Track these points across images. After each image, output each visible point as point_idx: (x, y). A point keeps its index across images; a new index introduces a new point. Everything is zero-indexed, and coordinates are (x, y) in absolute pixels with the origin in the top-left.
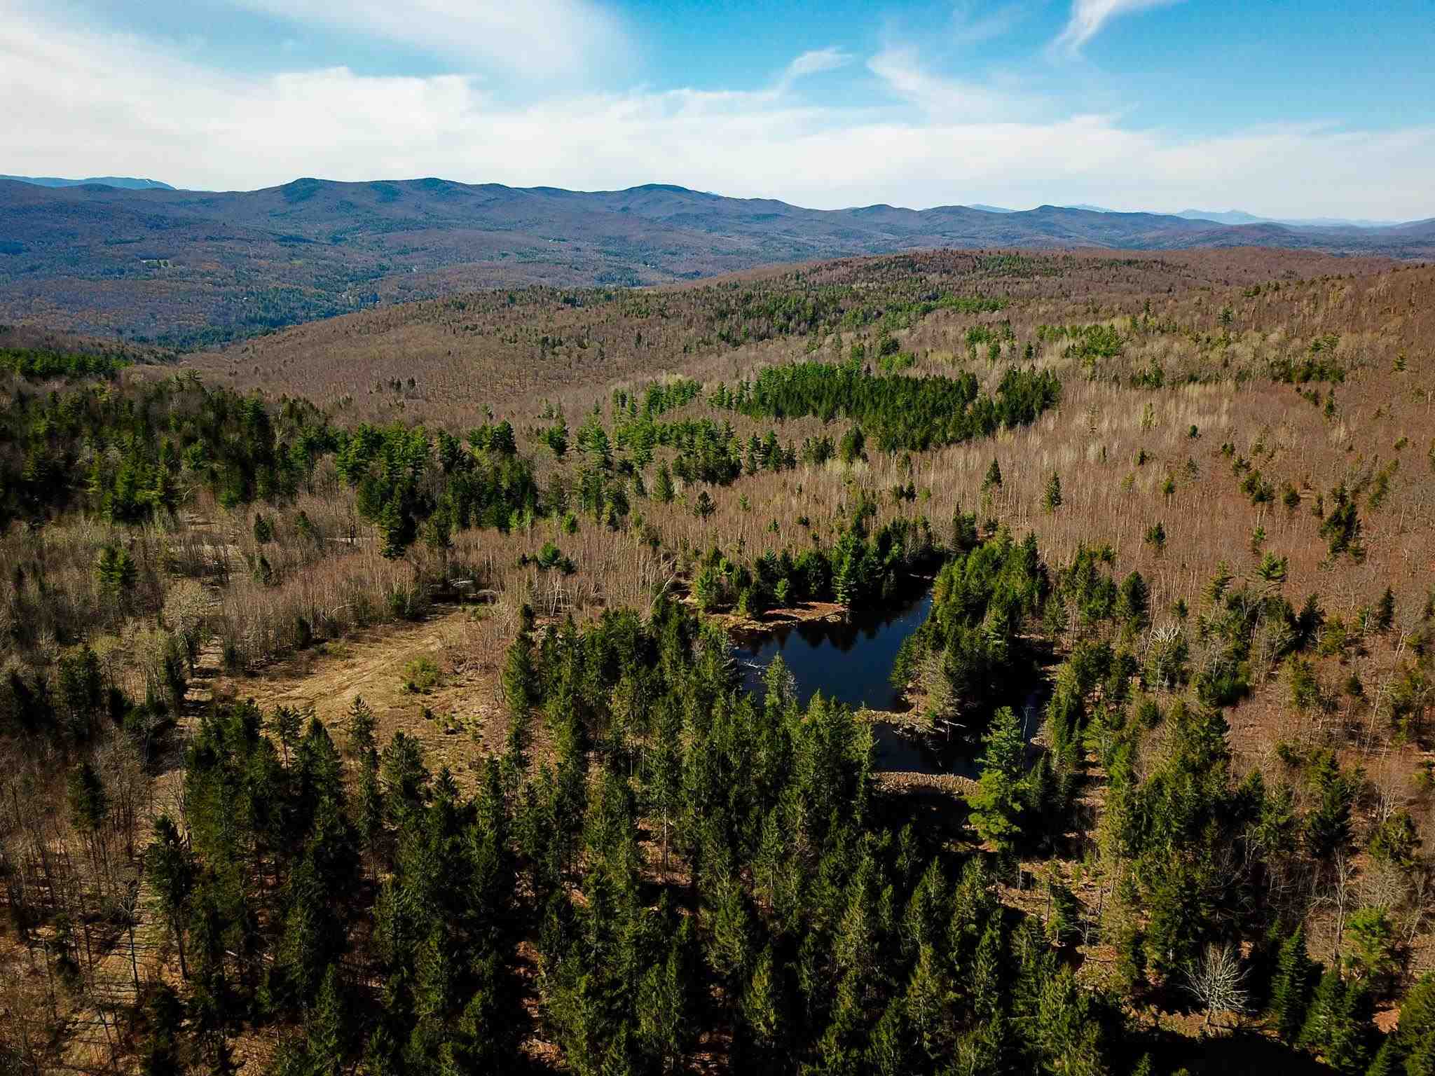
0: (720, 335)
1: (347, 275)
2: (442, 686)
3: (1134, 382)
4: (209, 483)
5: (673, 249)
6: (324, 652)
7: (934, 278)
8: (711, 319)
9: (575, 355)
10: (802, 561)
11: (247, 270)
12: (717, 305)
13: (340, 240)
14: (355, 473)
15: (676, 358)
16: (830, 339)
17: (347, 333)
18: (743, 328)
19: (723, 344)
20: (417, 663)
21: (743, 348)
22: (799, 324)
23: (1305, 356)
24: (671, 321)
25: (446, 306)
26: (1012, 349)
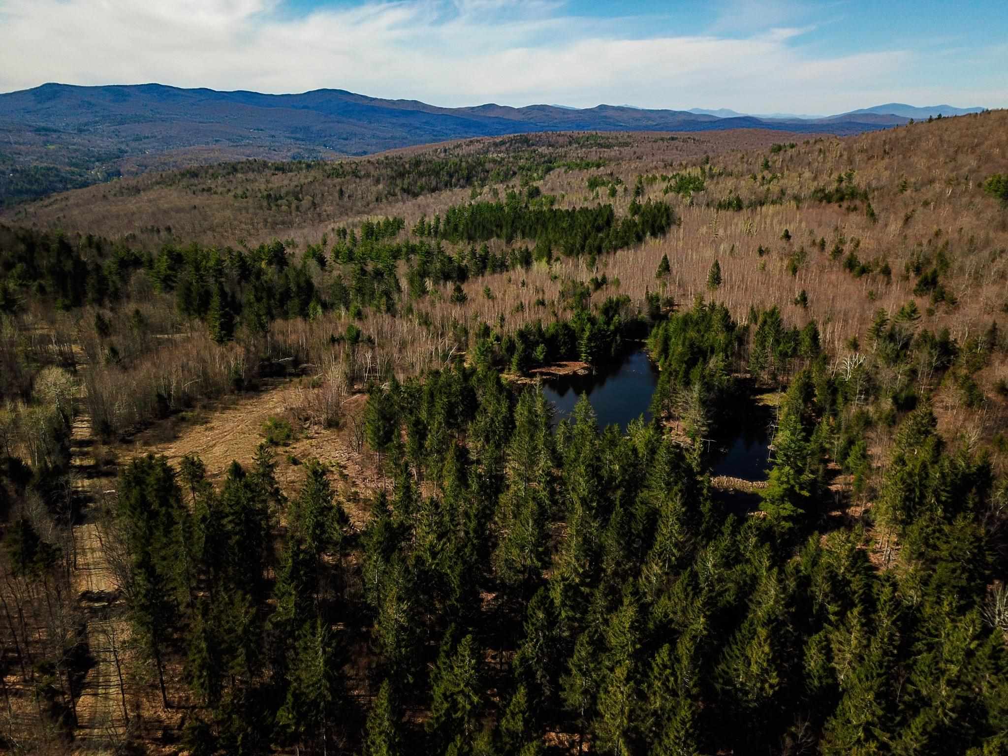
0: (402, 189)
1: (93, 157)
2: (297, 440)
3: (721, 206)
4: (39, 296)
5: (345, 136)
6: (183, 419)
7: (543, 150)
8: (392, 177)
9: (293, 206)
10: (552, 331)
11: (10, 153)
12: (396, 168)
13: (84, 131)
14: (168, 283)
15: (371, 206)
16: (486, 189)
17: (104, 196)
18: (419, 184)
19: (405, 195)
20: (269, 423)
21: (421, 197)
22: (459, 180)
23: (835, 185)
24: (363, 180)
25: (183, 175)
26: (626, 189)
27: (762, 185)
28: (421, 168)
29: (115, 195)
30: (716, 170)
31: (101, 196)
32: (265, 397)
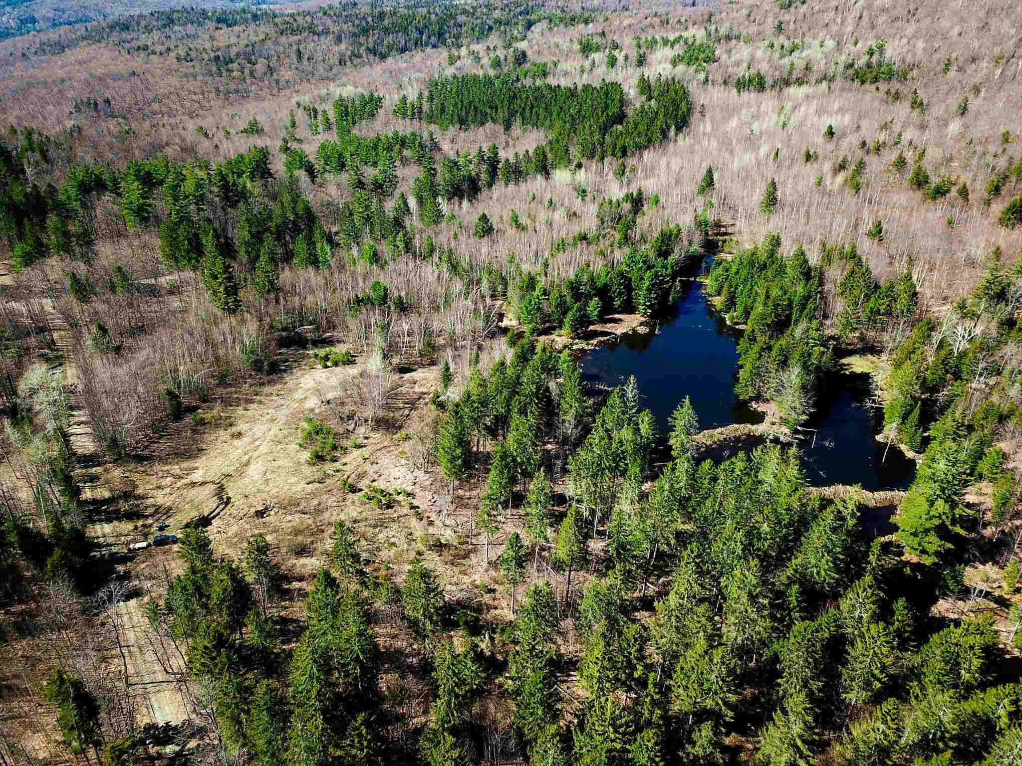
0: (368, 49)
3: (741, 85)
6: (202, 422)
8: (354, 35)
9: (247, 71)
10: (604, 278)
12: (357, 22)
14: (143, 214)
15: (335, 70)
16: (464, 51)
17: (24, 55)
18: (385, 42)
19: (371, 56)
20: (305, 425)
21: (390, 60)
22: (429, 37)
23: (864, 59)
24: (323, 38)
25: (112, 28)
26: (626, 58)
27: (782, 57)
28: (386, 22)
29: (36, 53)
30: (723, 31)
31: (20, 54)
32: (290, 380)
